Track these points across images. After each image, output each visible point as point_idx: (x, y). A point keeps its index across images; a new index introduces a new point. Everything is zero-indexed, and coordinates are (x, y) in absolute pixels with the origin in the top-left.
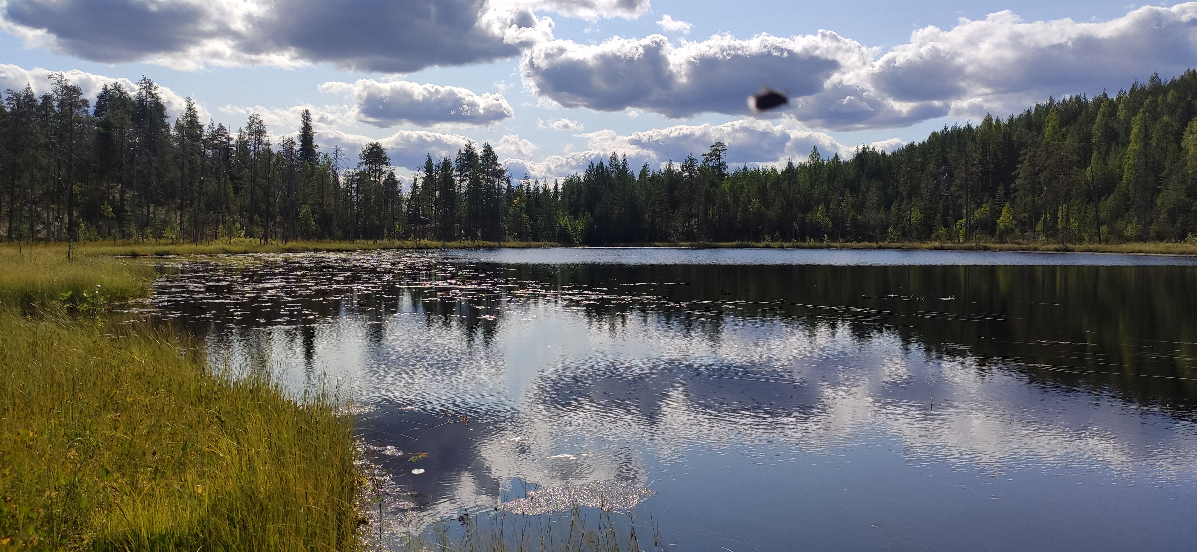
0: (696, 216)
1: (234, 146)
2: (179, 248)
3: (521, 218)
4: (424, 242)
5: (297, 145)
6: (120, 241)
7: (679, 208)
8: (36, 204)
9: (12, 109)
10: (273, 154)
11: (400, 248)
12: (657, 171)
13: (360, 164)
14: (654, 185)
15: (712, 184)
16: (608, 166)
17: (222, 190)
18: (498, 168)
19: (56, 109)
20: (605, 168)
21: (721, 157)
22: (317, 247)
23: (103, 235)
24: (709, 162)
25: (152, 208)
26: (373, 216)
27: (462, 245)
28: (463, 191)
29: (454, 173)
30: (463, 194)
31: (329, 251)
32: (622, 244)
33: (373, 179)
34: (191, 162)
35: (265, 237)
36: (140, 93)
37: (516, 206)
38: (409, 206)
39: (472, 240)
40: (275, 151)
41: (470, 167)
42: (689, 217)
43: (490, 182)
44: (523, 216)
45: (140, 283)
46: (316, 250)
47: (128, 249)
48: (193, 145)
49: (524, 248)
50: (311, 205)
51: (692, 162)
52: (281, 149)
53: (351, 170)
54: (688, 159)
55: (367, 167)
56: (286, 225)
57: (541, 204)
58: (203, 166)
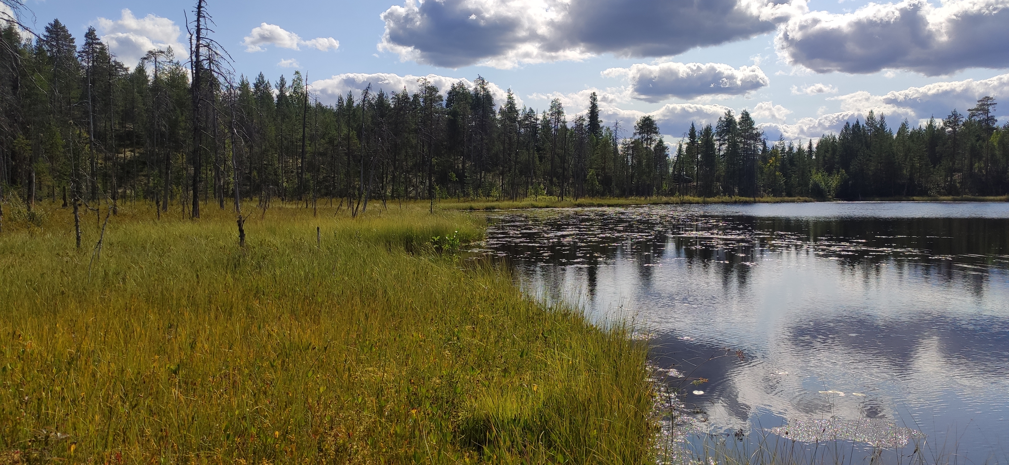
0: (959, 171)
1: (540, 124)
2: (501, 204)
3: (775, 175)
4: (687, 198)
5: (586, 122)
6: (462, 199)
7: (940, 163)
8: (408, 172)
9: (395, 105)
10: (568, 130)
11: (667, 203)
12: (917, 128)
13: (635, 134)
14: (913, 141)
15: (979, 138)
16: (865, 125)
17: (531, 159)
18: (755, 132)
19: (422, 104)
20: (861, 127)
21: (990, 111)
22: (600, 203)
23: (451, 195)
24: (975, 117)
25: (483, 174)
26: (644, 177)
27: (720, 200)
28: (722, 153)
29: (714, 138)
30: (722, 156)
31: (609, 206)
32: (877, 199)
33: (645, 146)
34: (510, 139)
35: (561, 195)
36: (476, 88)
37: (770, 165)
38: (674, 167)
39: (730, 196)
40: (569, 127)
41: (729, 132)
42: (951, 171)
43: (747, 144)
44: (777, 173)
45: (478, 230)
46: (599, 205)
47: (467, 204)
48: (512, 126)
49: (777, 202)
50: (596, 169)
51: (956, 117)
52: (574, 125)
53: (628, 140)
54: (951, 115)
55: (640, 137)
56: (577, 185)
57: (795, 163)
58: (518, 141)
